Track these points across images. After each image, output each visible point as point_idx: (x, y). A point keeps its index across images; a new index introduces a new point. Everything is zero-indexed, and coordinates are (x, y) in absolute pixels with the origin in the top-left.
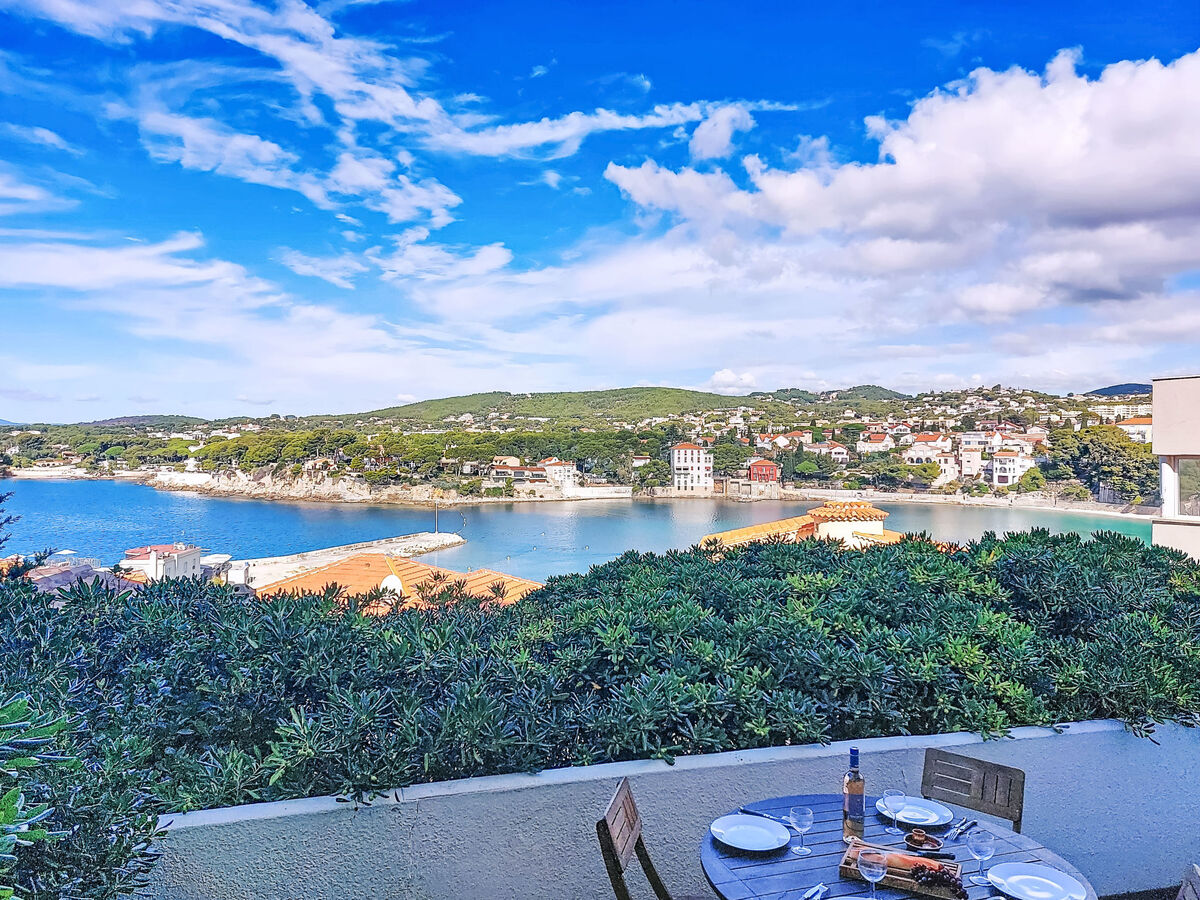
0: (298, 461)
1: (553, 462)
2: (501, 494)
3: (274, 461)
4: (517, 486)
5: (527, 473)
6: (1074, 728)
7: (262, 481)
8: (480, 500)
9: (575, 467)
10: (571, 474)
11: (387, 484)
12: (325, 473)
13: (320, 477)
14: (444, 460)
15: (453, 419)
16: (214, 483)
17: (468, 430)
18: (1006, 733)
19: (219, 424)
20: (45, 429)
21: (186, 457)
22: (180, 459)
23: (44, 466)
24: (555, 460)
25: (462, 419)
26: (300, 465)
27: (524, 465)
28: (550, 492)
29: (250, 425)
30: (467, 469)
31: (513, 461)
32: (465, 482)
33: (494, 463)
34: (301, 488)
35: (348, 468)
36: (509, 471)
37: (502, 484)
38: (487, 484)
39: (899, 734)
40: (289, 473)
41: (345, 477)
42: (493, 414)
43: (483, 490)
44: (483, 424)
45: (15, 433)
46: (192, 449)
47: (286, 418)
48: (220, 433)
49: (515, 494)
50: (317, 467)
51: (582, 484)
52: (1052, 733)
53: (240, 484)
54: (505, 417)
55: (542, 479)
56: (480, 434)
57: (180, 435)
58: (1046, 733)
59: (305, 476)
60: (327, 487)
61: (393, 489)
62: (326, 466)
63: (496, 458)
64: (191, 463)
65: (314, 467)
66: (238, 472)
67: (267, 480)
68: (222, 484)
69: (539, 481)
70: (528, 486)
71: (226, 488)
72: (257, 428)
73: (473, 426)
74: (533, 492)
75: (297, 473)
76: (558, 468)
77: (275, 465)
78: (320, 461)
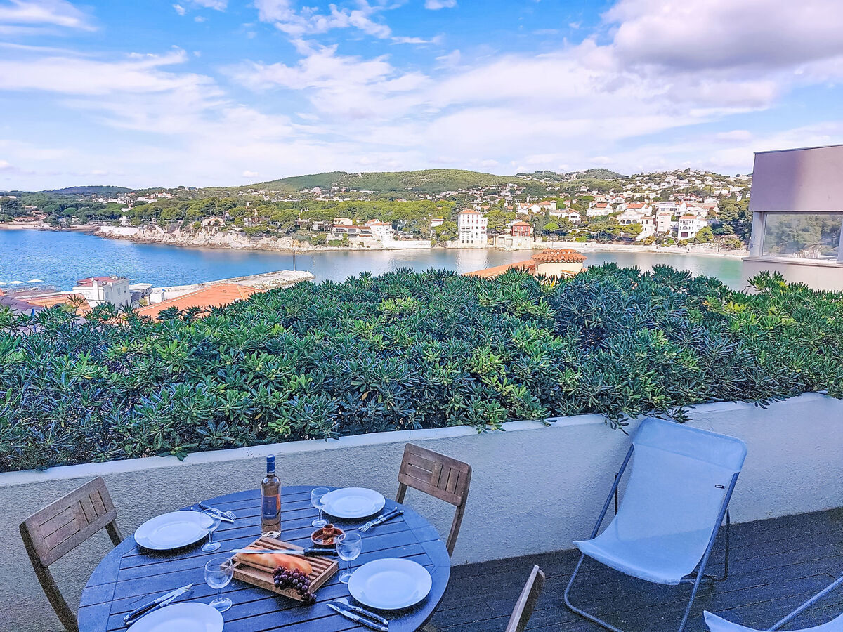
0: (198, 220)
1: (376, 222)
2: (340, 245)
3: (181, 219)
4: (351, 239)
5: (357, 230)
7: (174, 233)
8: (325, 248)
9: (391, 226)
10: (388, 231)
11: (261, 237)
12: (217, 228)
13: (214, 231)
14: (299, 220)
15: (307, 191)
16: (140, 234)
17: (317, 199)
19: (142, 193)
20: (19, 194)
21: (120, 216)
22: (116, 217)
23: (21, 221)
24: (377, 221)
25: (313, 191)
26: (199, 222)
27: (355, 225)
28: (373, 244)
29: (164, 194)
30: (316, 227)
31: (348, 222)
32: (315, 236)
33: (334, 223)
34: (201, 238)
35: (233, 225)
36: (345, 229)
37: (340, 238)
38: (330, 237)
40: (192, 228)
41: (231, 231)
42: (335, 188)
43: (327, 242)
44: (328, 195)
46: (124, 210)
47: (189, 189)
48: (142, 199)
49: (350, 244)
50: (211, 224)
51: (396, 239)
53: (159, 235)
54: (343, 190)
55: (367, 234)
56: (325, 202)
57: (115, 200)
59: (204, 230)
60: (219, 238)
61: (265, 240)
62: (217, 223)
63: (336, 219)
64: (124, 219)
65: (209, 224)
66: (157, 227)
67: (177, 232)
68: (145, 234)
69: (367, 236)
70: (358, 239)
71: (149, 238)
72: (169, 196)
73: (321, 196)
74: (362, 244)
75: (197, 228)
76: (379, 227)
77: (182, 222)
78: (213, 220)
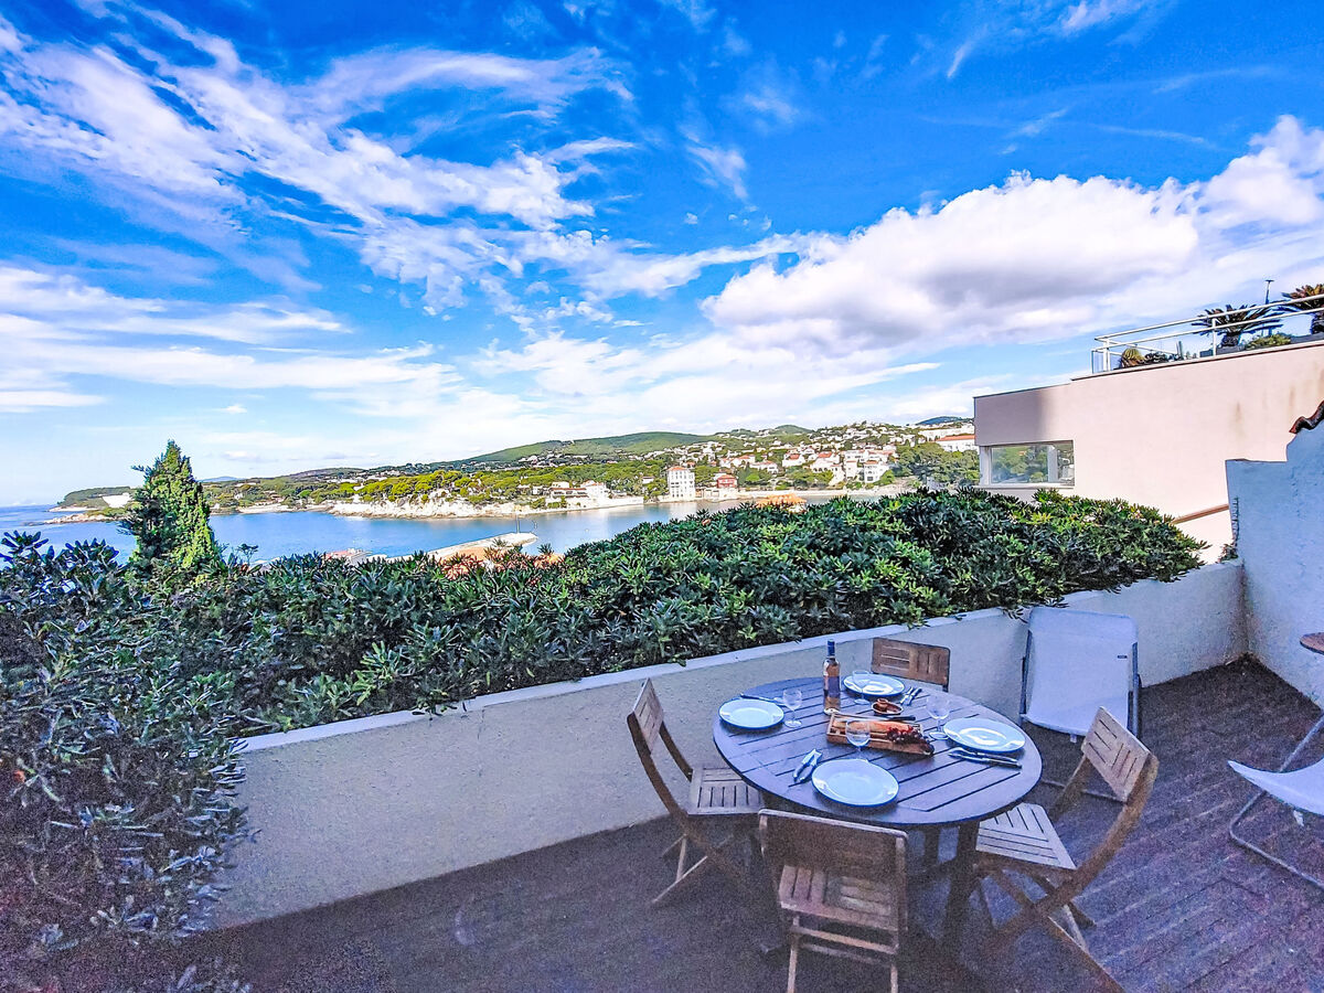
0: (426, 493)
1: (591, 484)
2: (559, 506)
3: (410, 494)
4: (568, 500)
5: (574, 492)
6: (970, 616)
7: (403, 506)
8: (545, 511)
9: (605, 486)
10: (603, 491)
11: (485, 504)
12: (444, 499)
13: (441, 502)
14: (520, 486)
15: (525, 460)
16: (372, 509)
18: (924, 623)
19: (372, 472)
20: (258, 480)
21: (353, 494)
22: (350, 495)
23: (260, 505)
24: (592, 482)
25: (530, 459)
26: (427, 495)
27: (571, 487)
28: (589, 503)
29: (394, 471)
30: (535, 492)
31: (565, 485)
32: (535, 500)
33: (552, 486)
34: (429, 509)
35: (458, 495)
36: (563, 491)
37: (559, 500)
38: (549, 500)
39: (849, 630)
40: (420, 500)
41: (457, 501)
42: (550, 455)
43: (547, 504)
44: (544, 462)
45: (239, 485)
46: (356, 488)
47: (416, 465)
48: (373, 477)
49: (568, 505)
50: (438, 496)
51: (611, 497)
52: (955, 621)
53: (389, 509)
55: (583, 495)
56: (542, 468)
57: (348, 480)
58: (951, 620)
59: (431, 501)
60: (446, 508)
61: (488, 507)
62: (444, 494)
63: (553, 483)
64: (356, 498)
65: (436, 496)
66: (388, 502)
67: (407, 505)
68: (377, 510)
70: (575, 500)
71: (381, 513)
72: (398, 473)
73: (538, 464)
74: (579, 504)
75: (425, 500)
76: (594, 487)
77: (411, 496)
78: (440, 491)
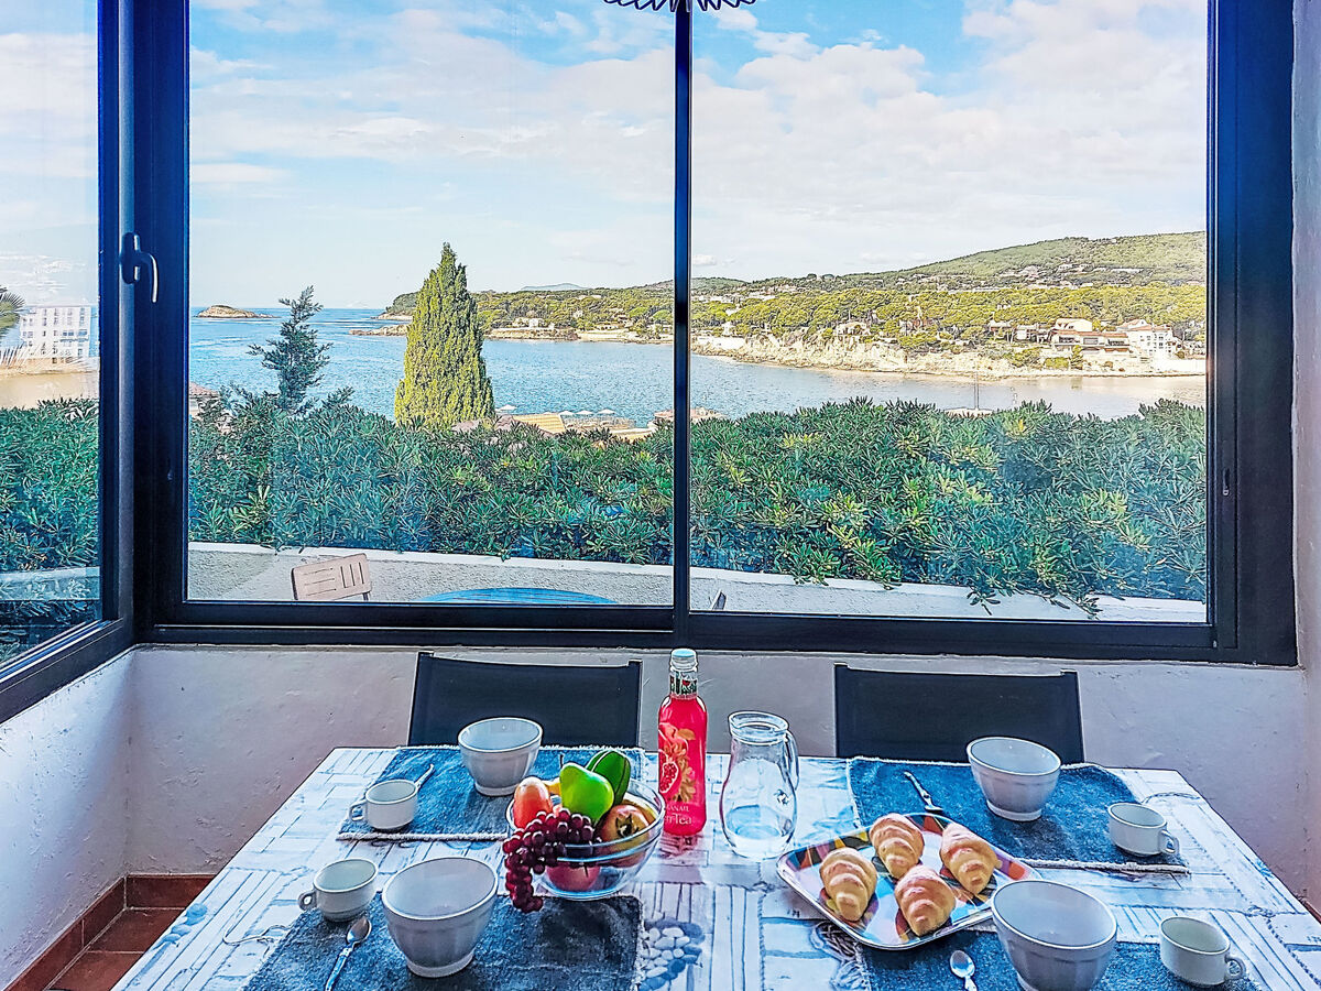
0: (829, 326)
1: (1139, 325)
2: (1066, 366)
3: (806, 325)
4: (1088, 356)
5: (1101, 339)
7: (794, 346)
8: (1037, 372)
9: (1170, 332)
10: (1164, 342)
11: (924, 353)
12: (857, 337)
13: (852, 342)
14: (992, 323)
15: (1012, 274)
16: (748, 347)
17: (1032, 286)
19: (758, 285)
20: (604, 292)
21: (724, 322)
22: (719, 323)
23: (603, 329)
24: (1139, 323)
25: (1023, 272)
26: (830, 329)
27: (1097, 331)
28: (1131, 364)
29: (787, 286)
30: (1021, 335)
31: (1084, 326)
32: (1019, 350)
33: (1057, 327)
34: (831, 354)
35: (881, 333)
36: (1077, 338)
37: (1067, 353)
38: (1047, 352)
40: (820, 338)
41: (879, 343)
42: (1065, 265)
43: (1042, 361)
44: (1050, 279)
45: (581, 298)
46: (729, 312)
47: (823, 277)
48: (756, 295)
49: (1085, 366)
50: (849, 332)
51: (1181, 356)
53: (772, 349)
54: (1080, 269)
55: (1120, 346)
56: (1043, 291)
57: (719, 298)
59: (837, 340)
60: (859, 354)
61: (931, 357)
62: (857, 331)
63: (1059, 321)
64: (728, 325)
65: (845, 332)
66: (770, 336)
67: (798, 345)
68: (754, 348)
69: (1118, 350)
70: (1103, 356)
71: (759, 354)
72: (793, 289)
73: (1038, 282)
74: (1108, 364)
75: (828, 338)
76: (1145, 334)
77: (806, 329)
78: (851, 325)
